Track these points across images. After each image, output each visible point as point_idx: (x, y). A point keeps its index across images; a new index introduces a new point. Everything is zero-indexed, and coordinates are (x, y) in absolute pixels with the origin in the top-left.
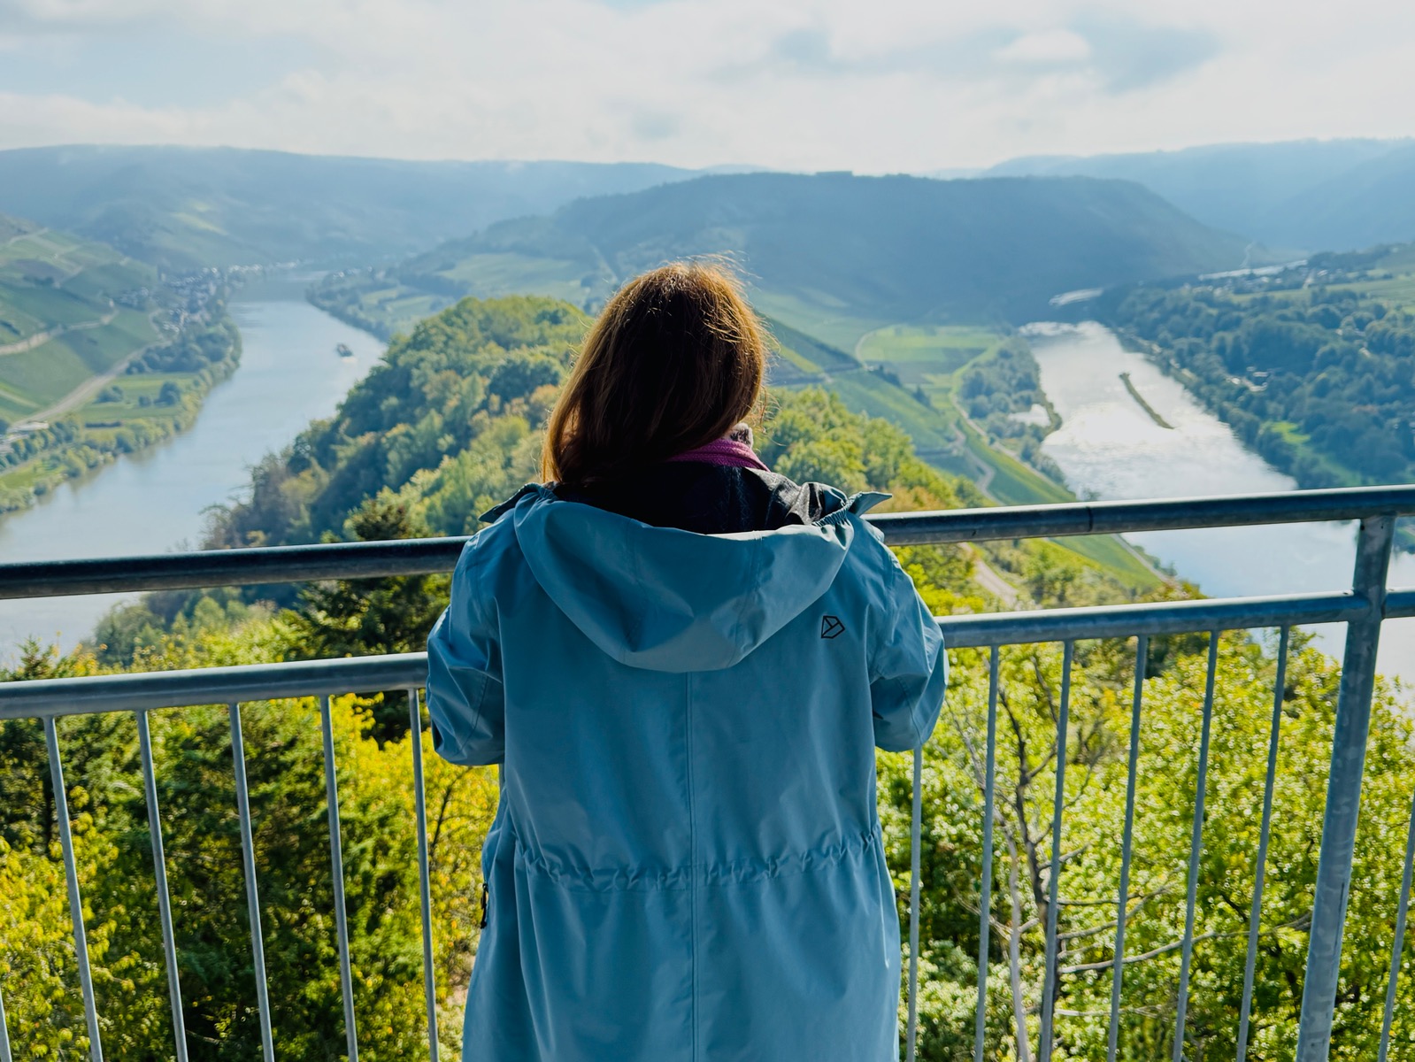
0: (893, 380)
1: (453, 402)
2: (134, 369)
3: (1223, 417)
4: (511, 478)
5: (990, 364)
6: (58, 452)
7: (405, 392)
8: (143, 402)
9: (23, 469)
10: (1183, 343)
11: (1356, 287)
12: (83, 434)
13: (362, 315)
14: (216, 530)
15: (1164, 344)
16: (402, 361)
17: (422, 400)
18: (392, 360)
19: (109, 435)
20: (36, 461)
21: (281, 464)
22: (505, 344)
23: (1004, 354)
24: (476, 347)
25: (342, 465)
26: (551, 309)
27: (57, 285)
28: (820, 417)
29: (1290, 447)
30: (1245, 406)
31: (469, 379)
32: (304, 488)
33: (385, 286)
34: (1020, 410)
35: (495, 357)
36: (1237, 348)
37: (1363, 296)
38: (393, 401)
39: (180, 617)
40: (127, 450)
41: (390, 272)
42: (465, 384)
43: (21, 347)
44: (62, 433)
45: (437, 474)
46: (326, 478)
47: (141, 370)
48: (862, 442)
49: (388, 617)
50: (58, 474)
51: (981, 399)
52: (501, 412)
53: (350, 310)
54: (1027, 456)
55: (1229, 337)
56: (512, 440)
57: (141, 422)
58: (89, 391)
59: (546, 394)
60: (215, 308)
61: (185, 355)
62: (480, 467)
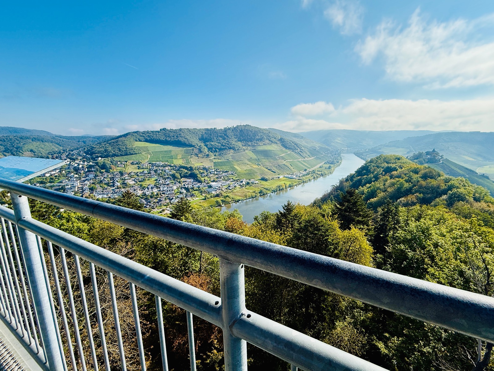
1: (376, 173)
2: (325, 163)
4: (385, 187)
6: (313, 174)
7: (367, 170)
8: (326, 168)
9: (308, 176)
12: (317, 172)
13: (363, 157)
14: (333, 189)
16: (367, 165)
17: (370, 172)
18: (366, 164)
19: (320, 173)
20: (309, 175)
21: (344, 180)
22: (388, 163)
24: (382, 163)
25: (354, 181)
26: (398, 157)
27: (316, 150)
28: (462, 184)
31: (379, 169)
32: (347, 184)
33: (367, 152)
35: (386, 165)
39: (325, 202)
40: (322, 175)
41: (369, 150)
43: (310, 159)
44: (314, 172)
45: (371, 185)
46: (351, 183)
50: (312, 178)
52: (384, 175)
56: (386, 180)
57: (325, 171)
58: (318, 166)
59: (394, 173)
60: (339, 154)
61: (333, 161)
62: (379, 184)
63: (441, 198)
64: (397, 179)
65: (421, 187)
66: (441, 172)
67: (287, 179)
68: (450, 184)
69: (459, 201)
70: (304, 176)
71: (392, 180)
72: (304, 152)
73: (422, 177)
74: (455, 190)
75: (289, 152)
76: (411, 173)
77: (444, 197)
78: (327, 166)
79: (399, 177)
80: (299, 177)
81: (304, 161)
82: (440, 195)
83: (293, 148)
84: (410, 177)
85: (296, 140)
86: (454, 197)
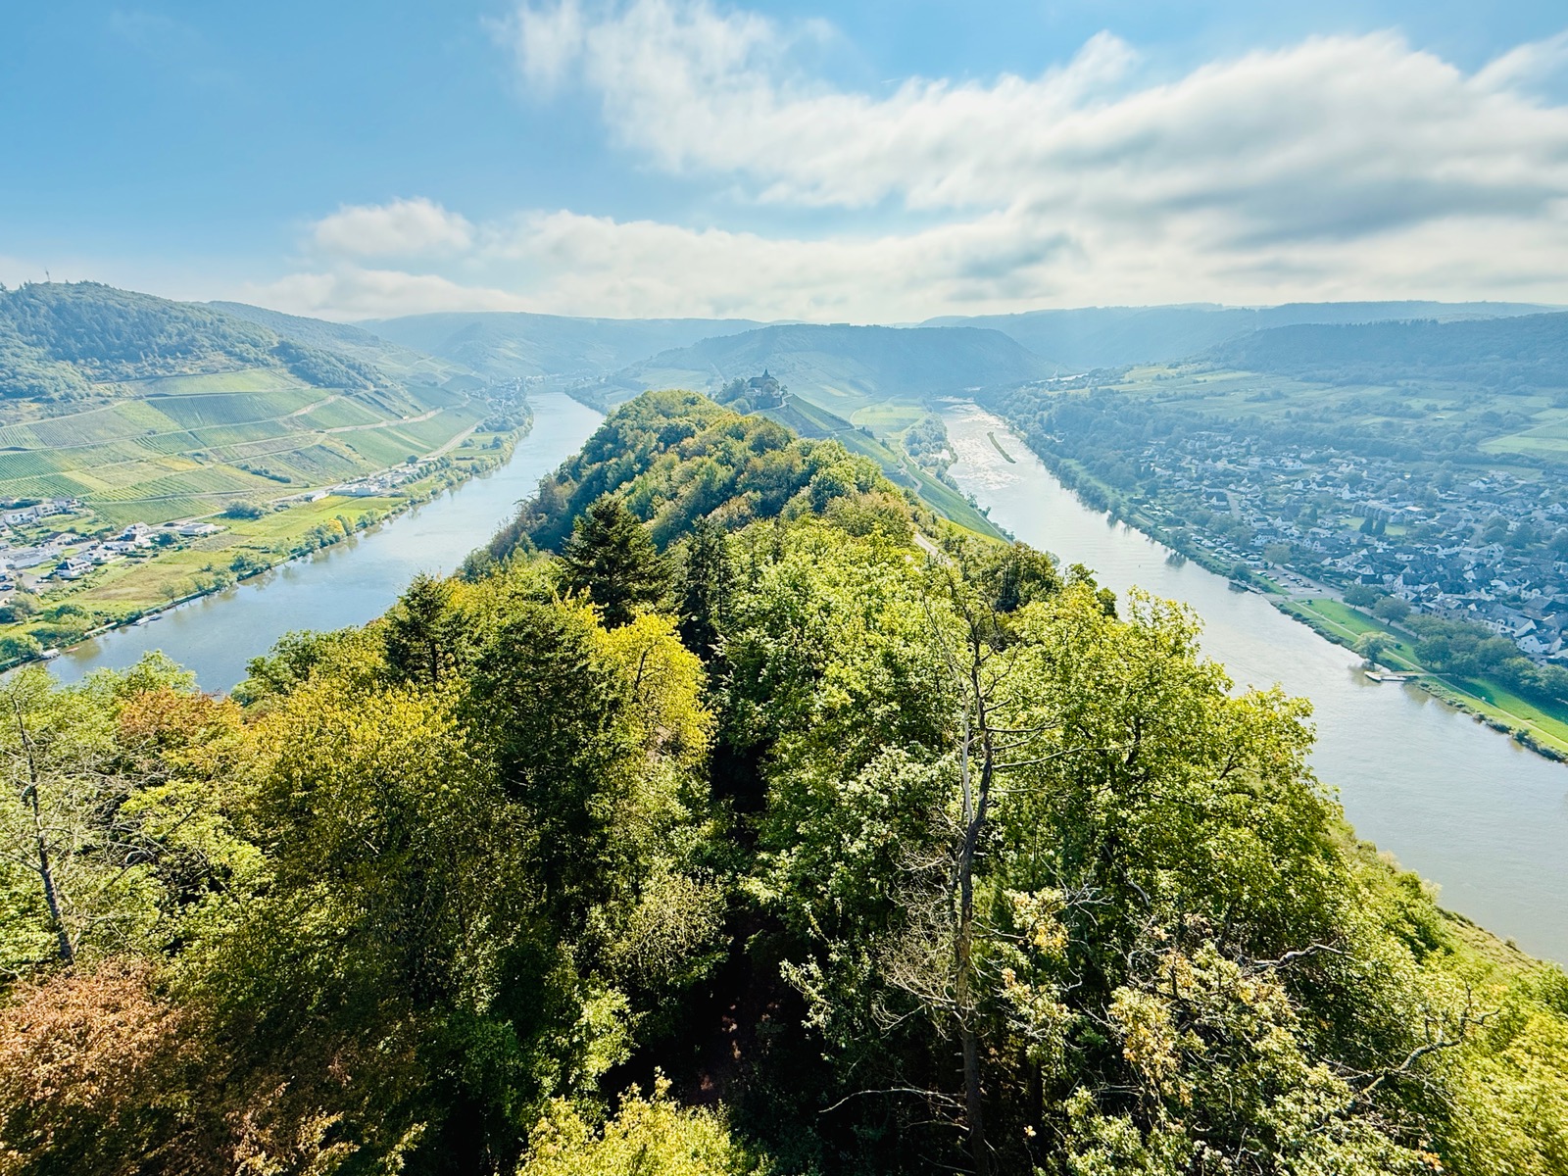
0: (870, 435)
1: (640, 447)
2: (480, 430)
3: (1041, 455)
4: (671, 486)
5: (921, 427)
6: (442, 473)
7: (615, 441)
8: (484, 447)
9: (425, 481)
10: (1021, 417)
11: (1114, 388)
12: (455, 463)
13: (595, 402)
14: (522, 513)
15: (1011, 418)
16: (614, 425)
17: (624, 445)
18: (609, 425)
19: (467, 464)
20: (431, 477)
21: (554, 479)
22: (667, 416)
23: (928, 422)
24: (652, 417)
25: (584, 479)
26: (691, 397)
27: (439, 386)
28: (833, 454)
29: (1076, 473)
30: (1052, 452)
31: (648, 434)
32: (566, 492)
33: (605, 386)
34: (936, 453)
35: (663, 422)
36: (1050, 420)
37: (1118, 392)
38: (610, 446)
40: (477, 472)
41: (607, 378)
42: (646, 437)
43: (422, 418)
44: (444, 463)
45: (632, 484)
46: (577, 486)
47: (483, 431)
48: (855, 468)
49: (610, 561)
50: (443, 484)
51: (916, 445)
52: (664, 452)
53: (587, 399)
54: (939, 476)
55: (1046, 414)
56: (671, 467)
57: (484, 457)
58: (458, 441)
59: (687, 442)
60: (519, 398)
61: (505, 422)
62: (654, 480)
63: (799, 495)
64: (698, 459)
65: (754, 474)
66: (793, 432)
67: (346, 498)
68: (811, 457)
69: (832, 497)
70: (411, 482)
71: (688, 464)
72: (396, 394)
73: (753, 449)
74: (823, 472)
75: (332, 399)
76: (728, 437)
77: (805, 491)
78: (488, 438)
79: (701, 452)
80: (394, 486)
81: (398, 427)
82: (795, 488)
83: (344, 380)
84: (727, 451)
85: (347, 349)
86: (824, 489)
